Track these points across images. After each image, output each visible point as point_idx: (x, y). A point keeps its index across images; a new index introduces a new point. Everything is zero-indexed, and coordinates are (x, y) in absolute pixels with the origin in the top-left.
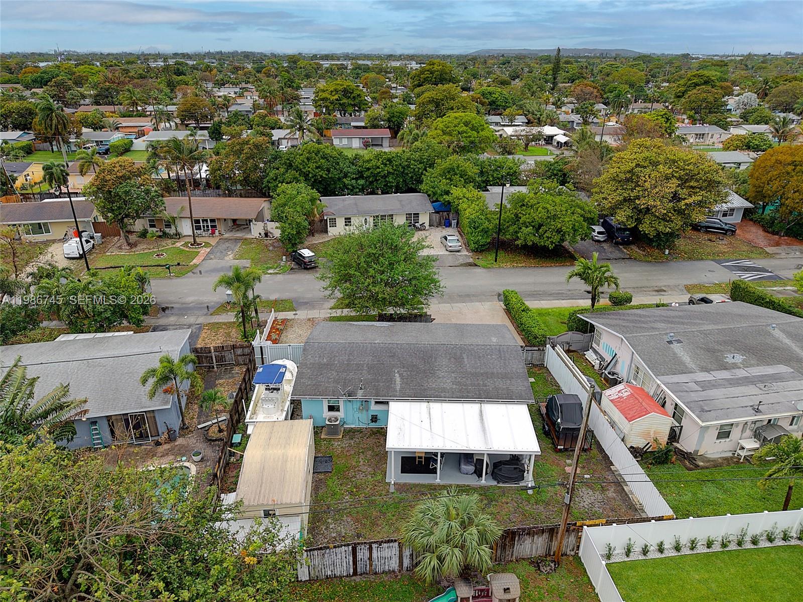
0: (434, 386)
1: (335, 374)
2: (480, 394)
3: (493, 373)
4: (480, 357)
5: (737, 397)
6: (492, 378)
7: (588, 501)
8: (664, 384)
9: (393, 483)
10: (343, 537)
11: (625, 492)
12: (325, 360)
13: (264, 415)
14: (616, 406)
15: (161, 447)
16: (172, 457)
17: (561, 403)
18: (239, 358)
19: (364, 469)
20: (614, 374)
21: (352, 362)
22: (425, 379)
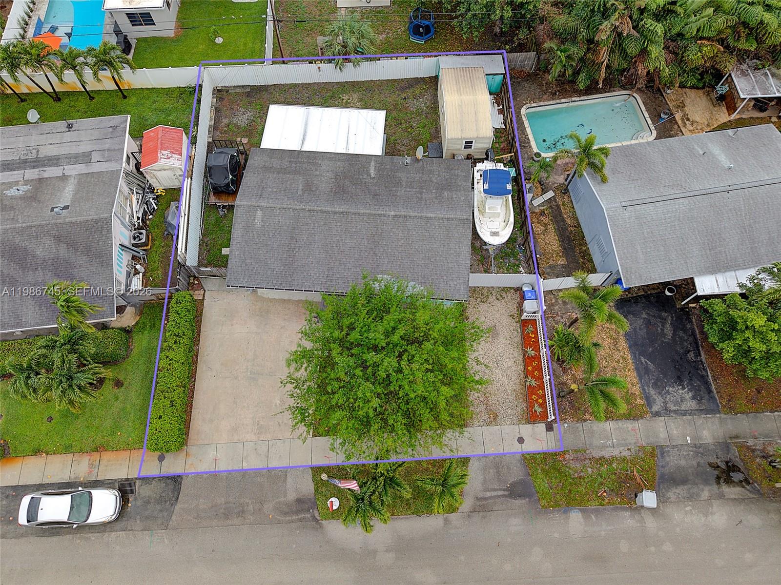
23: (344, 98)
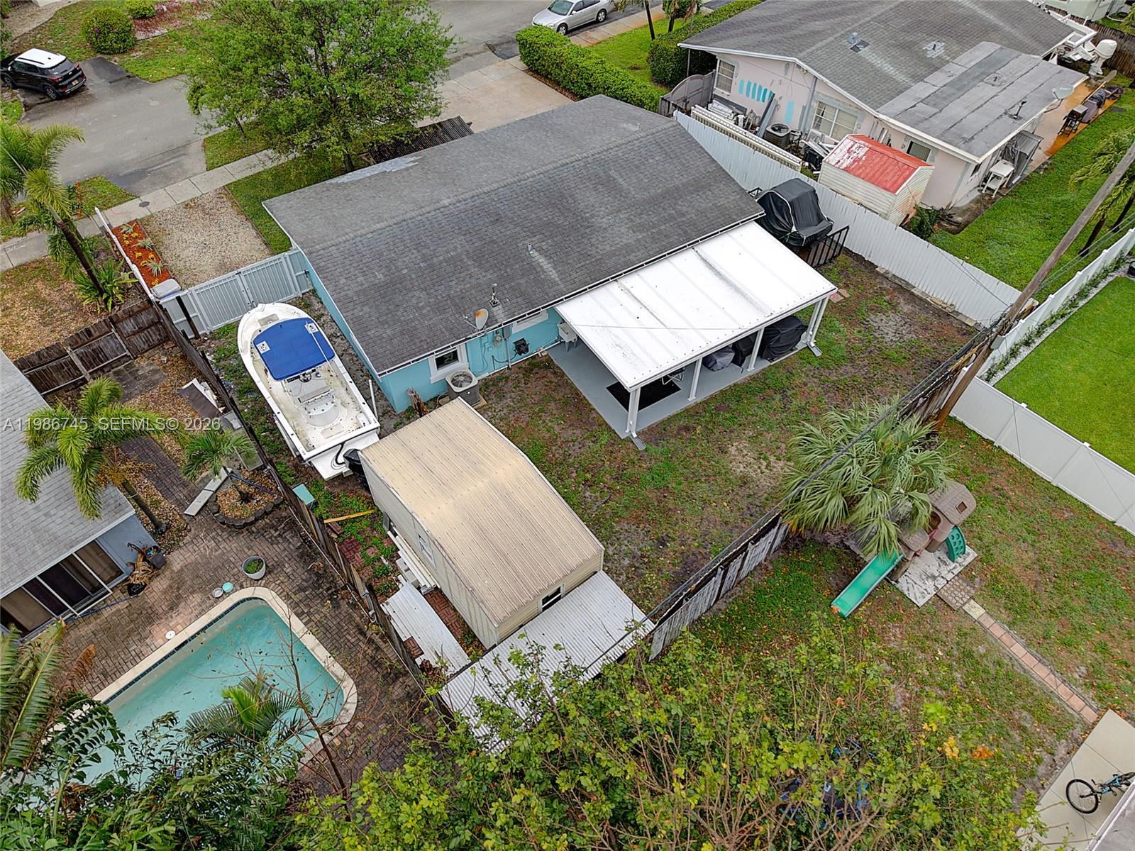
0: (608, 248)
1: (423, 295)
2: (685, 232)
3: (677, 189)
4: (637, 167)
5: (982, 106)
6: (681, 197)
7: (891, 331)
8: (894, 118)
9: (635, 435)
10: (643, 556)
11: (917, 296)
12: (380, 276)
13: (319, 430)
14: (859, 176)
15: (145, 591)
16: (196, 599)
17: (789, 199)
18: (134, 339)
19: (568, 434)
20: (780, 128)
21: (435, 260)
22: (585, 241)
23: (781, 463)
